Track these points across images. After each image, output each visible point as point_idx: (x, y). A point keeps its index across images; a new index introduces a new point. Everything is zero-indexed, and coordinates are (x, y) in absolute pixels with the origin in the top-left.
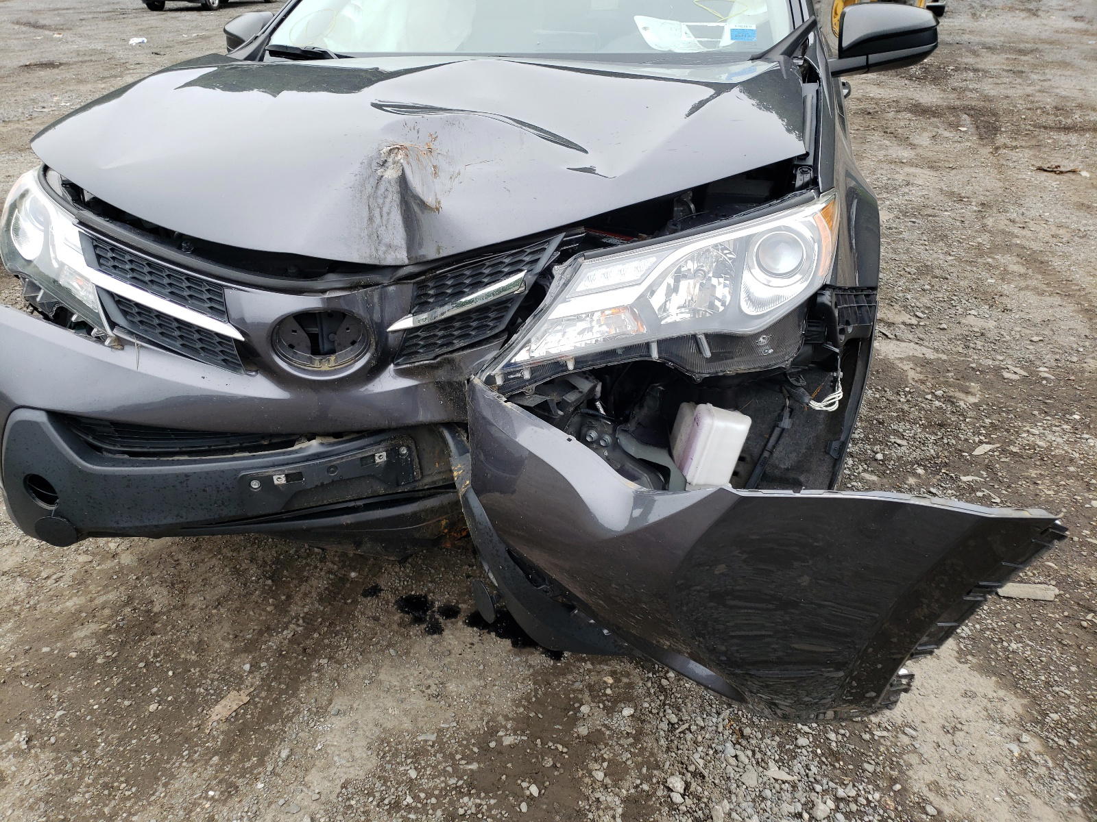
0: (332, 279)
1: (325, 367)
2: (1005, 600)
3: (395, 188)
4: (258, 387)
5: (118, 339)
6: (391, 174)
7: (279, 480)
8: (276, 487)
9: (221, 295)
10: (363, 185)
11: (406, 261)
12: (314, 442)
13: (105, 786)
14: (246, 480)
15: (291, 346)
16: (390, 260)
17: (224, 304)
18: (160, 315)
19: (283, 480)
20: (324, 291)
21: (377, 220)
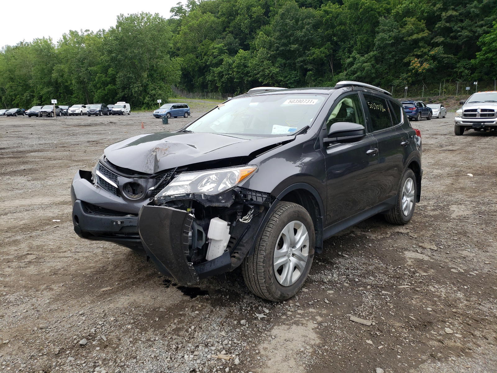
0: (136, 175)
1: (135, 197)
2: (351, 322)
3: (154, 157)
4: (119, 200)
5: (98, 186)
6: (154, 154)
7: (119, 223)
8: (118, 224)
9: (117, 178)
10: (147, 155)
11: (153, 173)
12: (129, 215)
13: (70, 296)
14: (113, 222)
15: (129, 191)
16: (149, 173)
17: (117, 180)
18: (106, 182)
19: (120, 223)
20: (134, 178)
21: (149, 163)
